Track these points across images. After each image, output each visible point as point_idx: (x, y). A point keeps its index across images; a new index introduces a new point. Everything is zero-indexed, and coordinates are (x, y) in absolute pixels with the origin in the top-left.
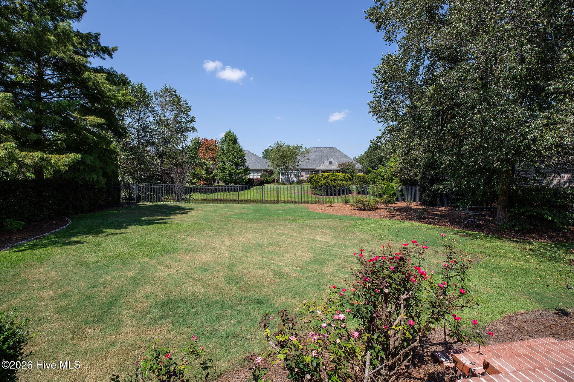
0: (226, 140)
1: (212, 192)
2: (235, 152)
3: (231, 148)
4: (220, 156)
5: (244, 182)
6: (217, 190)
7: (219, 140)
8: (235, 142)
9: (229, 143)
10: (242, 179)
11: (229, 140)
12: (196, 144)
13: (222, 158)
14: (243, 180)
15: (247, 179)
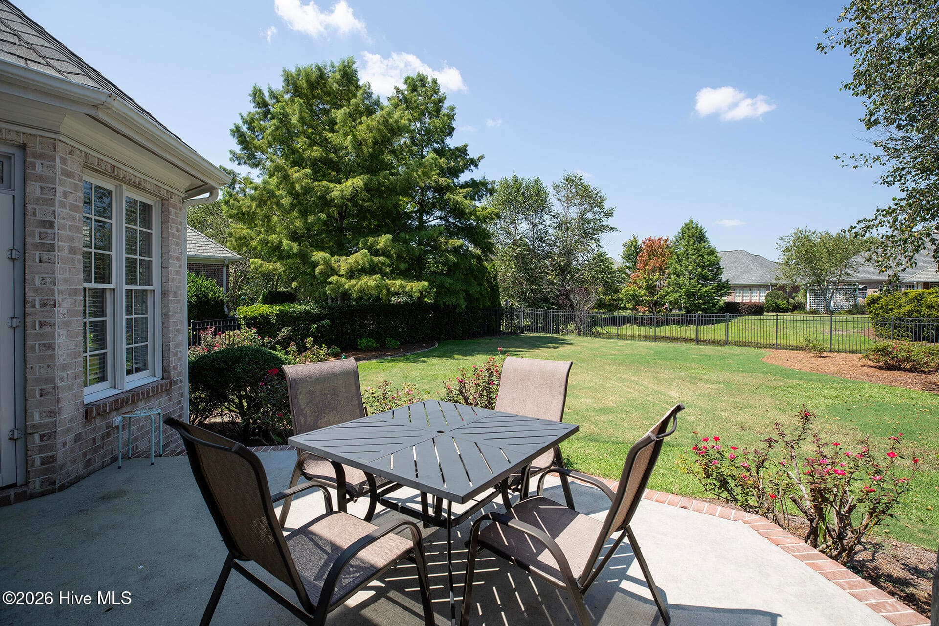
0: (682, 238)
1: (660, 324)
2: (699, 256)
3: (692, 249)
4: (671, 264)
5: (716, 309)
6: (667, 322)
7: (672, 238)
8: (700, 237)
9: (688, 242)
10: (713, 303)
11: (689, 236)
12: (633, 249)
13: (676, 268)
14: (714, 305)
15: (721, 303)
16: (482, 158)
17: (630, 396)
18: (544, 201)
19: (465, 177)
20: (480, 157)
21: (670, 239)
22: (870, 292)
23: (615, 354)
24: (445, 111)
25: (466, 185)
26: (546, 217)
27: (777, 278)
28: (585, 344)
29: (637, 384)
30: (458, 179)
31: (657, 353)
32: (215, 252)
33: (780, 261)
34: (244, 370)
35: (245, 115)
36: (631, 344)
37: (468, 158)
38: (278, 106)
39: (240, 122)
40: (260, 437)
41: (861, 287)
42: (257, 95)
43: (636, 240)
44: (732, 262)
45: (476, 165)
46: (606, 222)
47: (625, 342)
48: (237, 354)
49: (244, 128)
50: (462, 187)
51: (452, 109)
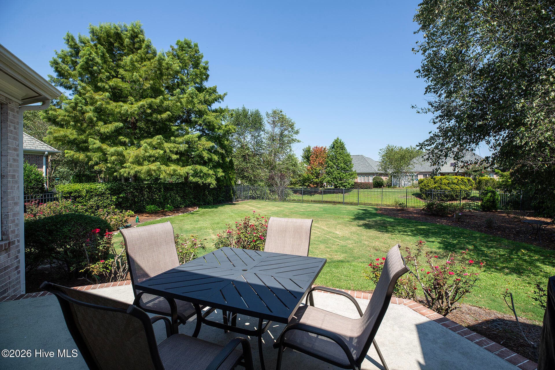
0: (333, 148)
4: (327, 161)
6: (325, 192)
8: (342, 147)
9: (336, 150)
11: (337, 147)
12: (308, 152)
13: (330, 164)
15: (353, 183)
16: (225, 94)
17: (316, 235)
18: (261, 124)
19: (215, 106)
20: (224, 94)
21: (327, 148)
22: (420, 177)
23: (303, 212)
24: (202, 64)
25: (216, 111)
26: (262, 133)
27: (379, 170)
28: (285, 206)
29: (318, 228)
30: (210, 107)
31: (325, 210)
32: (36, 146)
33: (380, 161)
34: (70, 230)
35: (60, 52)
36: (310, 206)
37: (217, 94)
38: (86, 49)
39: (56, 57)
40: (85, 277)
41: (415, 174)
42: (70, 40)
43: (309, 147)
44: (357, 161)
45: (222, 99)
46: (295, 137)
47: (307, 204)
48: (65, 219)
49: (60, 61)
50: (213, 111)
51: (207, 63)
